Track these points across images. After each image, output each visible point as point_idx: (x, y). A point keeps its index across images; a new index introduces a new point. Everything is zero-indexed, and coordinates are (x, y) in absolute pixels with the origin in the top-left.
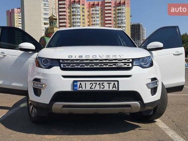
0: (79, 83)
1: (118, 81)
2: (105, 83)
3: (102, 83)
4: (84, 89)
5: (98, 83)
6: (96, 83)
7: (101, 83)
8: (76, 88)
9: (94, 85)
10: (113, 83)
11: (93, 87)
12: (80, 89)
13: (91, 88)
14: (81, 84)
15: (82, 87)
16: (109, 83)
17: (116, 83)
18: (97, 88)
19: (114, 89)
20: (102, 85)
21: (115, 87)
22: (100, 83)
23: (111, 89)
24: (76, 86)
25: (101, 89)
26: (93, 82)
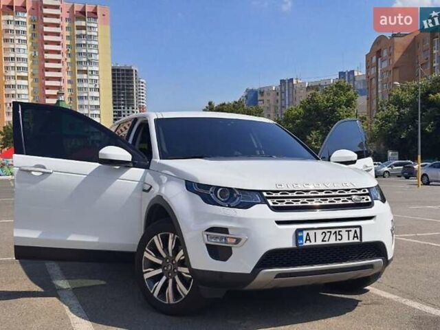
0: (305, 233)
1: (360, 227)
2: (344, 230)
3: (339, 231)
4: (313, 243)
5: (333, 231)
6: (331, 232)
7: (337, 230)
8: (301, 242)
9: (328, 234)
10: (353, 230)
11: (326, 239)
12: (308, 243)
13: (323, 241)
14: (308, 234)
15: (310, 240)
16: (348, 231)
17: (358, 230)
18: (333, 241)
19: (356, 240)
20: (339, 234)
21: (357, 237)
22: (336, 232)
23: (351, 240)
24: (301, 238)
25: (338, 242)
26: (326, 231)
